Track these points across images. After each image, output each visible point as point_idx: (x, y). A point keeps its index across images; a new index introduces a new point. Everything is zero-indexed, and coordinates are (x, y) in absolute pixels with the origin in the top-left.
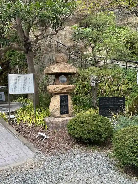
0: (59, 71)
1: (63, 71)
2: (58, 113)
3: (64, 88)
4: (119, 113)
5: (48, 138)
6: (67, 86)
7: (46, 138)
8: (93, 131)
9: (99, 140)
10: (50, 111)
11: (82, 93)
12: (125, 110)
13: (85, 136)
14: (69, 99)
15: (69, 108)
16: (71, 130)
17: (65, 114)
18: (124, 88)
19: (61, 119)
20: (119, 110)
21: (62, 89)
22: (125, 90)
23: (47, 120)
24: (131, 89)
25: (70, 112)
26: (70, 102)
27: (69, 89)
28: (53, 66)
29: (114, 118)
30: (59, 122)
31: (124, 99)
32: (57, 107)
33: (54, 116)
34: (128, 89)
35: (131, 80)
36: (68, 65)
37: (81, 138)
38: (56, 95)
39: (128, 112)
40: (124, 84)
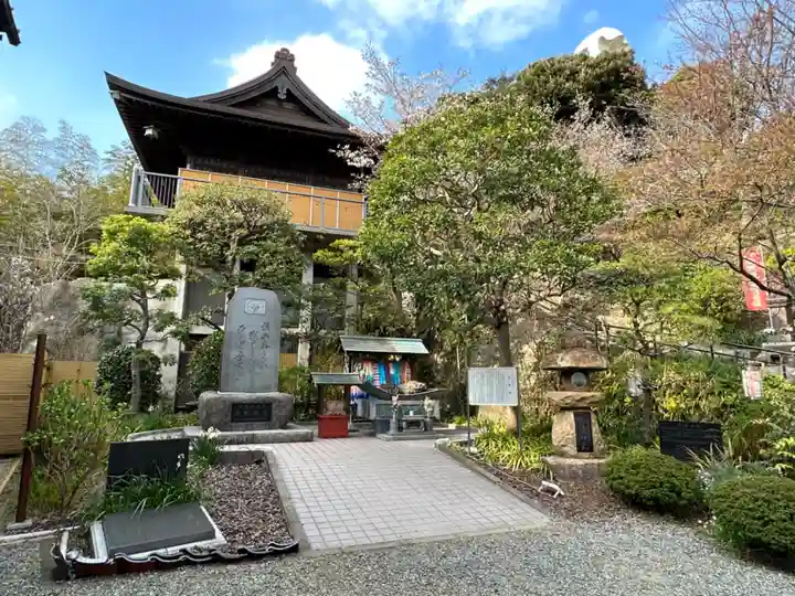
0: (574, 365)
1: (582, 365)
2: (571, 449)
3: (583, 399)
4: (709, 457)
5: (562, 493)
6: (588, 394)
7: (560, 494)
8: (661, 484)
9: (675, 503)
10: (555, 443)
11: (609, 410)
12: (723, 451)
13: (647, 493)
14: (593, 421)
15: (595, 441)
16: (614, 479)
17: (585, 451)
18: (715, 402)
19: (580, 462)
20: (709, 450)
21: (578, 401)
22: (716, 409)
23: (550, 460)
24: (733, 406)
25: (596, 448)
26: (595, 428)
27: (592, 400)
28: (561, 355)
29: (699, 467)
30: (576, 466)
31: (718, 426)
32: (570, 436)
33: (563, 455)
34: (724, 406)
35: (728, 387)
36: (592, 354)
37: (637, 495)
38: (567, 412)
39: (732, 454)
40: (712, 393)
